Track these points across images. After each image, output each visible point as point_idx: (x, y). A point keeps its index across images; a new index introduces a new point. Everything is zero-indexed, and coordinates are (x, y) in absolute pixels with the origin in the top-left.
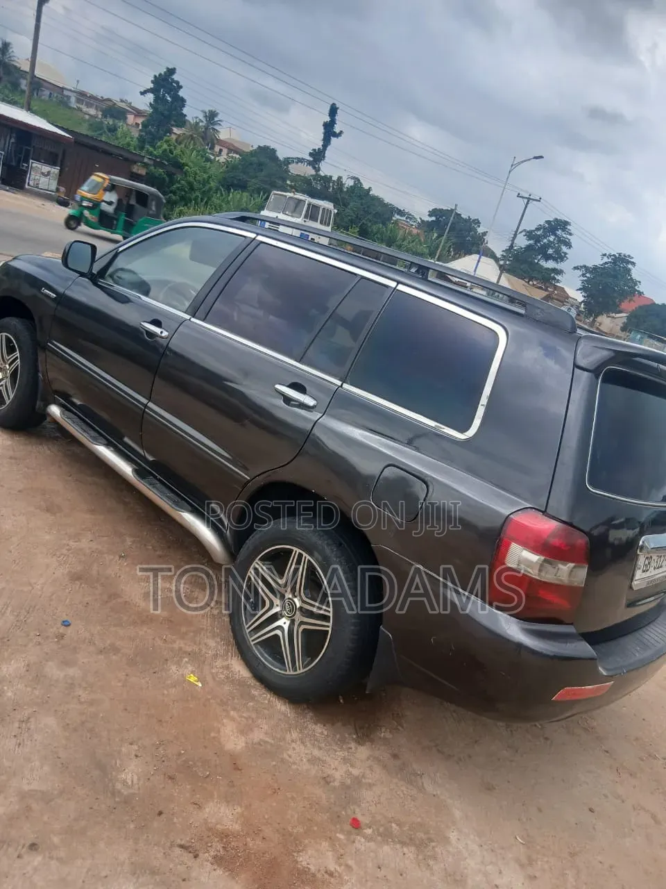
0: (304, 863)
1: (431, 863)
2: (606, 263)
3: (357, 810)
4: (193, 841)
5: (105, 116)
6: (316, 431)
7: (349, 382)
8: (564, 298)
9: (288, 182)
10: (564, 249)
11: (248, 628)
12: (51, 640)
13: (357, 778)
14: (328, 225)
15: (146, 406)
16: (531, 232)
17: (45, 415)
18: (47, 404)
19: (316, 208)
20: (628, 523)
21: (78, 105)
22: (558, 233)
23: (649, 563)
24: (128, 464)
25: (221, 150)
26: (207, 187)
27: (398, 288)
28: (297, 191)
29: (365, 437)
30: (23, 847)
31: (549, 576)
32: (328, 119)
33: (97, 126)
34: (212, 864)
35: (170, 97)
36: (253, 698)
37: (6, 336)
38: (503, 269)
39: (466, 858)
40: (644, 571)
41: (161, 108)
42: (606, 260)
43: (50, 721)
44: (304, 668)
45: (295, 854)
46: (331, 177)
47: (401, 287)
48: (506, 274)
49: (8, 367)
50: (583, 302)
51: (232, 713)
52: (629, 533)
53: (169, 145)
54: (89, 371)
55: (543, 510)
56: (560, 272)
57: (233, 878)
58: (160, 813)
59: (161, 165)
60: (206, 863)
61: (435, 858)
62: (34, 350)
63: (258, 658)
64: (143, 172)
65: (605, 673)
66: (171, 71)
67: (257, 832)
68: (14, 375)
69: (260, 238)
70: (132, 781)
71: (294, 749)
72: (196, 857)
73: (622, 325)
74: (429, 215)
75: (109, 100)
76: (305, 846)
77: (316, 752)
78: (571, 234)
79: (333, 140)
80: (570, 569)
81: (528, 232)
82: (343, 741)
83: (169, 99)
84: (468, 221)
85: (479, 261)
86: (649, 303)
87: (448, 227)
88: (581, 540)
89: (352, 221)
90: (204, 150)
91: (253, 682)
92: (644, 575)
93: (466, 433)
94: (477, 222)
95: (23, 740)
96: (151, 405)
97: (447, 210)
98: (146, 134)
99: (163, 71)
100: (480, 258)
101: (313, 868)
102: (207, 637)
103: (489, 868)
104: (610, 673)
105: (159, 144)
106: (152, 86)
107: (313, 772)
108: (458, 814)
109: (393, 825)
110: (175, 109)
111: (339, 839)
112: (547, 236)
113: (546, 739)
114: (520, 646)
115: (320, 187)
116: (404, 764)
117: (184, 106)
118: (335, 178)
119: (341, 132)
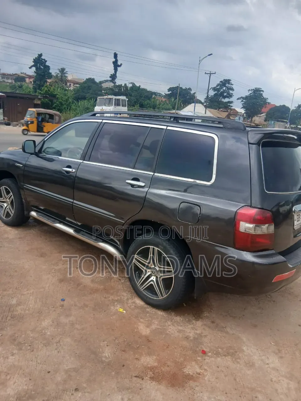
0: (187, 372)
1: (239, 360)
2: (251, 94)
3: (203, 346)
4: (140, 373)
5: (15, 82)
6: (148, 196)
7: (156, 172)
8: (236, 113)
9: (103, 92)
10: (231, 92)
11: (139, 284)
12: (59, 308)
13: (200, 334)
14: (126, 106)
15: (73, 202)
16: (214, 88)
17: (29, 217)
18: (29, 212)
19: (118, 100)
20: (287, 203)
21: (3, 80)
22: (227, 85)
23: (299, 217)
24: (71, 229)
25: (70, 85)
26: (68, 102)
27: (168, 128)
28: (108, 95)
29: (168, 193)
30: (73, 391)
31: (259, 232)
32: (114, 60)
33: (13, 87)
34: (150, 381)
35: (43, 67)
36: (148, 312)
37: (5, 187)
38: (206, 107)
39: (252, 356)
40: (297, 221)
41: (40, 72)
42: (250, 92)
43: (68, 340)
44: (166, 294)
45: (183, 369)
46: (121, 85)
47: (169, 128)
48: (208, 109)
49: (8, 200)
50: (244, 113)
51: (141, 320)
52: (288, 207)
53: (48, 88)
54: (44, 194)
55: (250, 205)
56: (231, 102)
57: (160, 384)
58: (123, 366)
59: (46, 97)
60: (147, 381)
61: (240, 359)
62: (18, 191)
63: (145, 295)
64: (39, 102)
65: (291, 267)
66: (40, 55)
67: (165, 364)
68: (12, 203)
69: (104, 121)
70: (109, 356)
71: (171, 329)
72: (143, 379)
73: (264, 119)
74: (168, 91)
75: (16, 74)
76: (186, 365)
77: (180, 328)
78: (232, 85)
79: (119, 68)
80: (267, 227)
81: (213, 88)
82: (189, 321)
83: (42, 67)
84: (186, 89)
85: (195, 106)
86: (274, 106)
87: (178, 94)
88: (269, 214)
89: (135, 102)
90: (63, 86)
91: (146, 306)
92: (298, 223)
93: (210, 182)
94: (190, 89)
95: (60, 350)
96: (75, 201)
97: (175, 87)
98: (36, 85)
99: (37, 56)
100: (195, 104)
101: (191, 374)
102: (122, 292)
103: (263, 357)
104: (294, 266)
105: (43, 88)
106: (33, 64)
107: (181, 336)
108: (245, 339)
109: (219, 349)
110: (46, 71)
111: (199, 360)
112: (222, 88)
113: (274, 301)
114: (253, 263)
115: (118, 91)
116: (217, 324)
117: (49, 69)
118: (123, 85)
119: (121, 64)
